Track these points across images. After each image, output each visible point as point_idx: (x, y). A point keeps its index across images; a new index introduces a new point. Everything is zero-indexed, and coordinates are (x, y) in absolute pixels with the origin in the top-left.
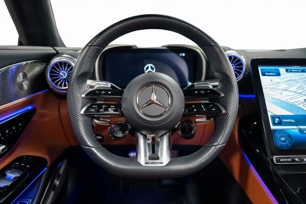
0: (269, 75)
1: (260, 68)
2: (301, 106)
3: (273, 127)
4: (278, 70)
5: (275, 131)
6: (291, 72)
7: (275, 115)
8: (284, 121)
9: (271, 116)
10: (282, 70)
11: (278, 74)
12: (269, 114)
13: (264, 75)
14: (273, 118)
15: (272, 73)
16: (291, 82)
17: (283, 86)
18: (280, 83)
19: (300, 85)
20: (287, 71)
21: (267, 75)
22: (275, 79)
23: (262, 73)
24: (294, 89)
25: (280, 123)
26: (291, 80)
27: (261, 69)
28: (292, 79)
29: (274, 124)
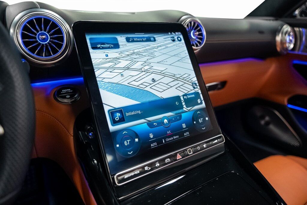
0: (103, 48)
1: (88, 38)
2: (148, 89)
3: (112, 128)
4: (116, 39)
5: (116, 132)
6: (133, 41)
7: (115, 109)
8: (127, 114)
9: (109, 111)
10: (121, 39)
11: (116, 46)
12: (106, 109)
13: (94, 48)
14: (112, 113)
15: (108, 44)
16: (135, 56)
17: (123, 63)
18: (119, 59)
19: (145, 59)
20: (128, 40)
21: (99, 48)
22: (113, 53)
23: (91, 44)
24: (138, 65)
25: (122, 120)
26: (134, 53)
27: (90, 39)
28: (135, 51)
29: (114, 122)
